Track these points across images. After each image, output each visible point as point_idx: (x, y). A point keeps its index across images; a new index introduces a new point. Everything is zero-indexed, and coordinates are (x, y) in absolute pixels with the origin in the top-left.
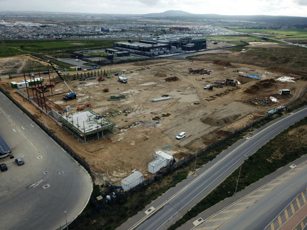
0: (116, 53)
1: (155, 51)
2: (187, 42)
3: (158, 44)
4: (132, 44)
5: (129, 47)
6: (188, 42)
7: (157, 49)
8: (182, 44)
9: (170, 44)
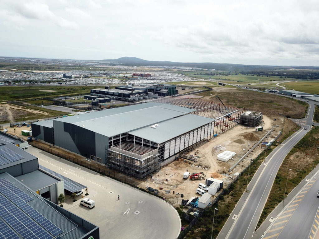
0: (98, 99)
1: (135, 97)
2: (160, 88)
3: (135, 90)
4: (110, 90)
5: (108, 94)
6: (162, 89)
7: (136, 95)
8: (157, 90)
9: (147, 90)
